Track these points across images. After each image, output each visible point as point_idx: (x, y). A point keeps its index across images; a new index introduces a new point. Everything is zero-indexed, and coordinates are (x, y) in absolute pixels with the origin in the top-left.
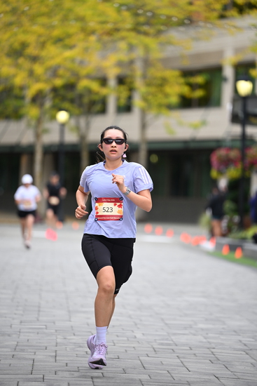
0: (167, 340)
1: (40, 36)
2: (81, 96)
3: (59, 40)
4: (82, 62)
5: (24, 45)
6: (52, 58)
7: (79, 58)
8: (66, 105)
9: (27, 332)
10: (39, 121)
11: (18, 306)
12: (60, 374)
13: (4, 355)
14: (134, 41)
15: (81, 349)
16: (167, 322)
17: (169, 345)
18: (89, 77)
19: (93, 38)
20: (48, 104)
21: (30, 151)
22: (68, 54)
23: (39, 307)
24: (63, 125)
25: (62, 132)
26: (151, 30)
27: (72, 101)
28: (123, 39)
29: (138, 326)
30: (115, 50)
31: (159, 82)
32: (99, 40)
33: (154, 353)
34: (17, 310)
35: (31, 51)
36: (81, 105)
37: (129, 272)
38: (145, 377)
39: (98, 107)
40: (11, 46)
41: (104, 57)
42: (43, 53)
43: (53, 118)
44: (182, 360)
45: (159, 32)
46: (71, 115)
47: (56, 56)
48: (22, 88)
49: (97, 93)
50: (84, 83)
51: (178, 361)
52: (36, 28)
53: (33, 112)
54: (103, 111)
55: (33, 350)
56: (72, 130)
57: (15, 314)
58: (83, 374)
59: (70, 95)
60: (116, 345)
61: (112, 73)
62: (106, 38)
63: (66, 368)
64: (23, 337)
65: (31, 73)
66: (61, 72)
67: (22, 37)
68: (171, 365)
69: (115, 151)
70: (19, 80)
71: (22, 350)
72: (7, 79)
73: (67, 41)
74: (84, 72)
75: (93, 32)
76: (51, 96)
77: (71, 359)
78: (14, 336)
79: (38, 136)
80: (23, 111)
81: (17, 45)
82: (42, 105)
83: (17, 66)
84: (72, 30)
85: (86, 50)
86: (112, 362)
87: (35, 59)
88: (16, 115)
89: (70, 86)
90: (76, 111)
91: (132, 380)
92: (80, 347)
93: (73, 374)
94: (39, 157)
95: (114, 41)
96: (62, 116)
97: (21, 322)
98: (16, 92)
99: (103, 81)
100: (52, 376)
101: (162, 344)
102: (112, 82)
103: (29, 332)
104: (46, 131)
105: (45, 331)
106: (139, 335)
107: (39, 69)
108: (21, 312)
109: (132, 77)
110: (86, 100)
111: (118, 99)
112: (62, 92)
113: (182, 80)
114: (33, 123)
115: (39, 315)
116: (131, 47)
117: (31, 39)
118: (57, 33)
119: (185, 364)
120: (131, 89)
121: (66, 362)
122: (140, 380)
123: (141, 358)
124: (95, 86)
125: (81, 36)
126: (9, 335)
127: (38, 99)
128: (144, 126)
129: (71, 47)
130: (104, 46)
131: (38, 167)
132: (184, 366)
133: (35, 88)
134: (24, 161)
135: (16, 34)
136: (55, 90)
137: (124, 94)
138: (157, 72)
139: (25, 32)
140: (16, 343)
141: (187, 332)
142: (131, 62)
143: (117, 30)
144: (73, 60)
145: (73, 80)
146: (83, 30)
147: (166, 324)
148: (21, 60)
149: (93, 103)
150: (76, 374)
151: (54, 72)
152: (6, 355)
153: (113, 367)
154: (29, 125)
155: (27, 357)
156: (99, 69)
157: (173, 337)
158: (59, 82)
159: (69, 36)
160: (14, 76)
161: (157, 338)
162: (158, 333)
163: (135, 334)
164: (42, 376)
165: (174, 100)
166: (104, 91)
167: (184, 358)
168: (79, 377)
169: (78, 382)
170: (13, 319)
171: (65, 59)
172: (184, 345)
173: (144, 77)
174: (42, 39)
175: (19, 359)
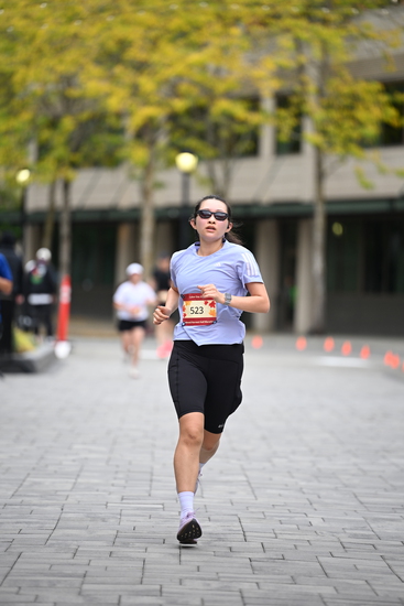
0: (363, 528)
1: (150, 28)
2: (216, 127)
3: (180, 35)
4: (218, 71)
5: (124, 44)
6: (169, 65)
7: (212, 65)
8: (192, 142)
9: (132, 515)
10: (148, 169)
11: (117, 472)
12: (188, 584)
13: (96, 552)
14: (304, 35)
15: (221, 543)
16: (362, 499)
17: (368, 537)
18: (229, 95)
19: (236, 31)
20: (162, 141)
21: (133, 218)
22: (195, 57)
23: (152, 474)
24: (187, 175)
25: (186, 186)
26: (334, 17)
27: (202, 136)
28: (287, 30)
29: (315, 506)
30: (274, 49)
31: (347, 102)
32: (247, 33)
33: (342, 550)
34: (115, 479)
35: (135, 53)
36: (216, 143)
37: (236, 400)
38: (327, 591)
39: (245, 145)
40: (102, 46)
41: (254, 62)
42: (155, 57)
43: (172, 163)
44: (390, 562)
45: (347, 18)
46: (200, 159)
47: (176, 61)
48: (120, 115)
49: (243, 122)
50: (222, 106)
51: (383, 563)
52: (143, 16)
53: (139, 154)
54: (254, 152)
55: (144, 545)
56: (202, 182)
57: (113, 485)
58: (225, 584)
59: (199, 125)
60: (279, 536)
61: (268, 88)
62: (258, 30)
63: (196, 574)
64: (126, 524)
65: (135, 91)
66: (184, 87)
67: (120, 32)
68: (372, 571)
69: (214, 229)
70: (114, 103)
71: (126, 545)
72: (96, 100)
73: (195, 37)
74: (221, 87)
75: (236, 21)
76: (167, 127)
77: (206, 558)
78: (112, 521)
79: (146, 193)
80: (122, 153)
81: (112, 46)
82: (152, 143)
83: (112, 79)
84: (202, 19)
85: (225, 50)
86: (273, 565)
87: (140, 67)
88: (111, 161)
89: (199, 111)
90: (210, 152)
91: (306, 594)
92: (220, 539)
93: (209, 585)
94: (147, 228)
95: (271, 36)
96: (186, 161)
97: (122, 499)
98: (112, 121)
99: (254, 102)
100: (175, 588)
101: (355, 536)
102: (268, 104)
103: (136, 515)
104: (160, 186)
105: (162, 513)
106: (316, 522)
107: (147, 84)
108: (123, 482)
109: (302, 94)
110: (224, 134)
111: (278, 131)
112: (186, 121)
113: (384, 98)
114: (138, 172)
115: (151, 486)
116: (299, 45)
117: (134, 34)
118: (176, 23)
119: (396, 570)
120: (300, 115)
121: (198, 564)
122: (320, 596)
123: (321, 559)
124: (239, 111)
125: (217, 28)
126: (104, 520)
127: (146, 133)
128: (320, 176)
129: (200, 46)
130: (255, 42)
131: (146, 245)
132: (394, 573)
133: (142, 114)
134: (124, 234)
135: (109, 28)
136: (173, 117)
137: (288, 122)
138: (342, 86)
139: (125, 23)
140: (115, 533)
141: (396, 516)
142: (301, 69)
143: (277, 17)
144: (203, 68)
145: (203, 101)
146: (220, 17)
147: (362, 503)
148: (118, 70)
149: (237, 138)
150: (215, 585)
151: (173, 88)
152: (100, 552)
153: (275, 574)
154: (131, 177)
155: (133, 555)
156: (247, 81)
157: (373, 525)
158: (180, 105)
159: (197, 28)
160: (108, 95)
161: (346, 526)
162: (347, 518)
163: (310, 520)
164: (158, 587)
165: (372, 131)
166: (254, 118)
167: (393, 559)
168: (218, 589)
169: (218, 598)
170: (110, 493)
171: (191, 66)
172: (392, 538)
173: (321, 93)
174: (153, 34)
175: (121, 558)
